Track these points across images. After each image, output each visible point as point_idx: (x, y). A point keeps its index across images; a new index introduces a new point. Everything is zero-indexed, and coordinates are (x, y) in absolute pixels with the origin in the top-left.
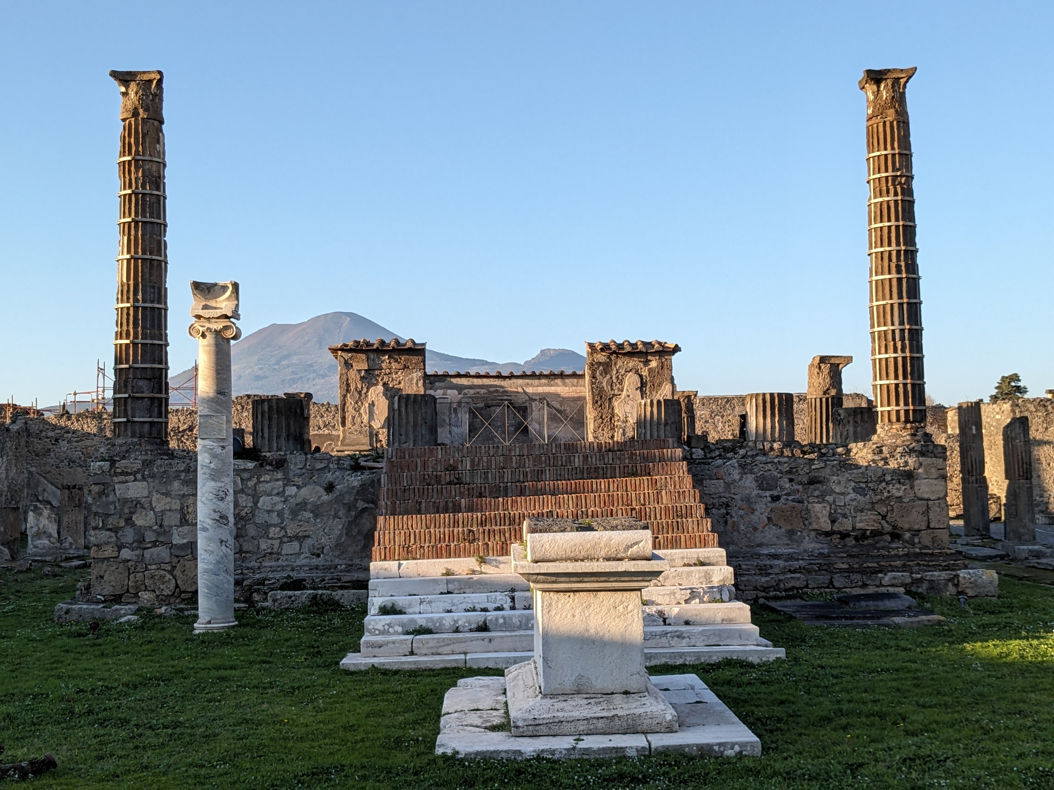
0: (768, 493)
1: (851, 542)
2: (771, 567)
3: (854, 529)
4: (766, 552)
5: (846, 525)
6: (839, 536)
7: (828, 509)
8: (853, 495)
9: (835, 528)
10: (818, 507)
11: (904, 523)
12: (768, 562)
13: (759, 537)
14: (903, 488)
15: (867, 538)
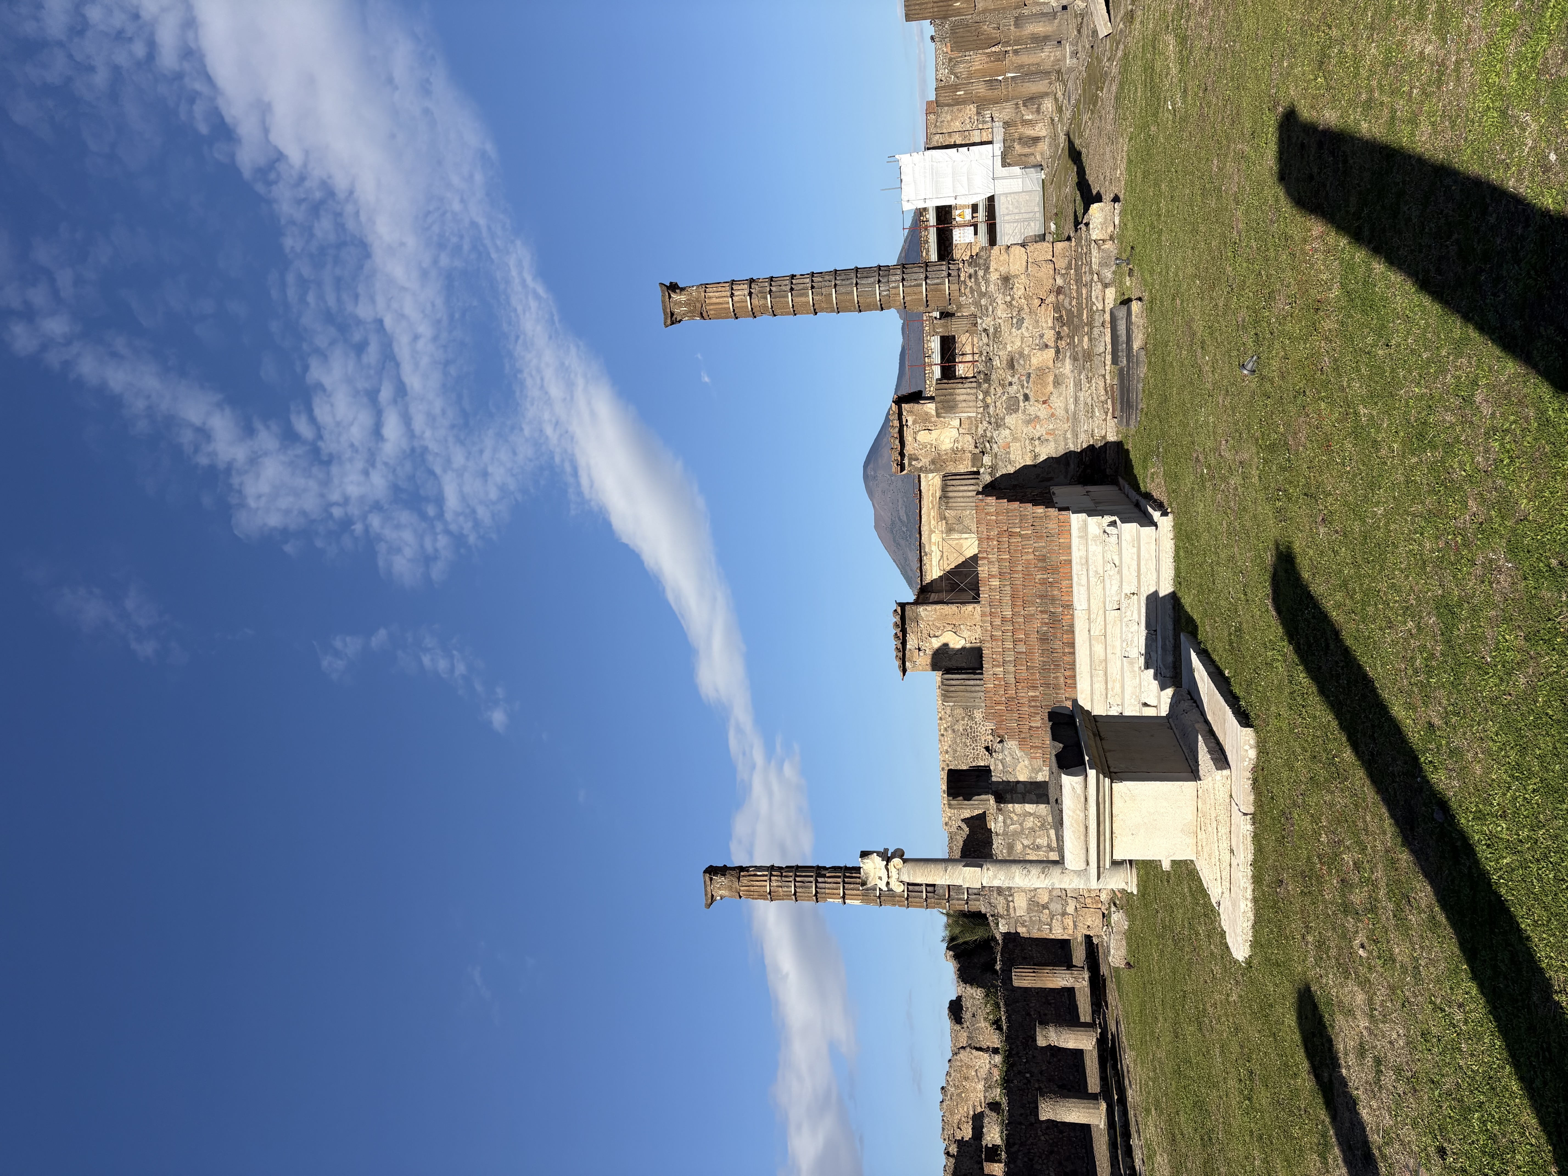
0: (1022, 404)
1: (1064, 330)
2: (1086, 404)
3: (1053, 328)
5: (1049, 336)
6: (1059, 341)
7: (1035, 351)
8: (1023, 330)
9: (1053, 345)
10: (1034, 361)
11: (1048, 284)
12: (1082, 406)
13: (1060, 412)
14: (1017, 285)
15: (1061, 316)
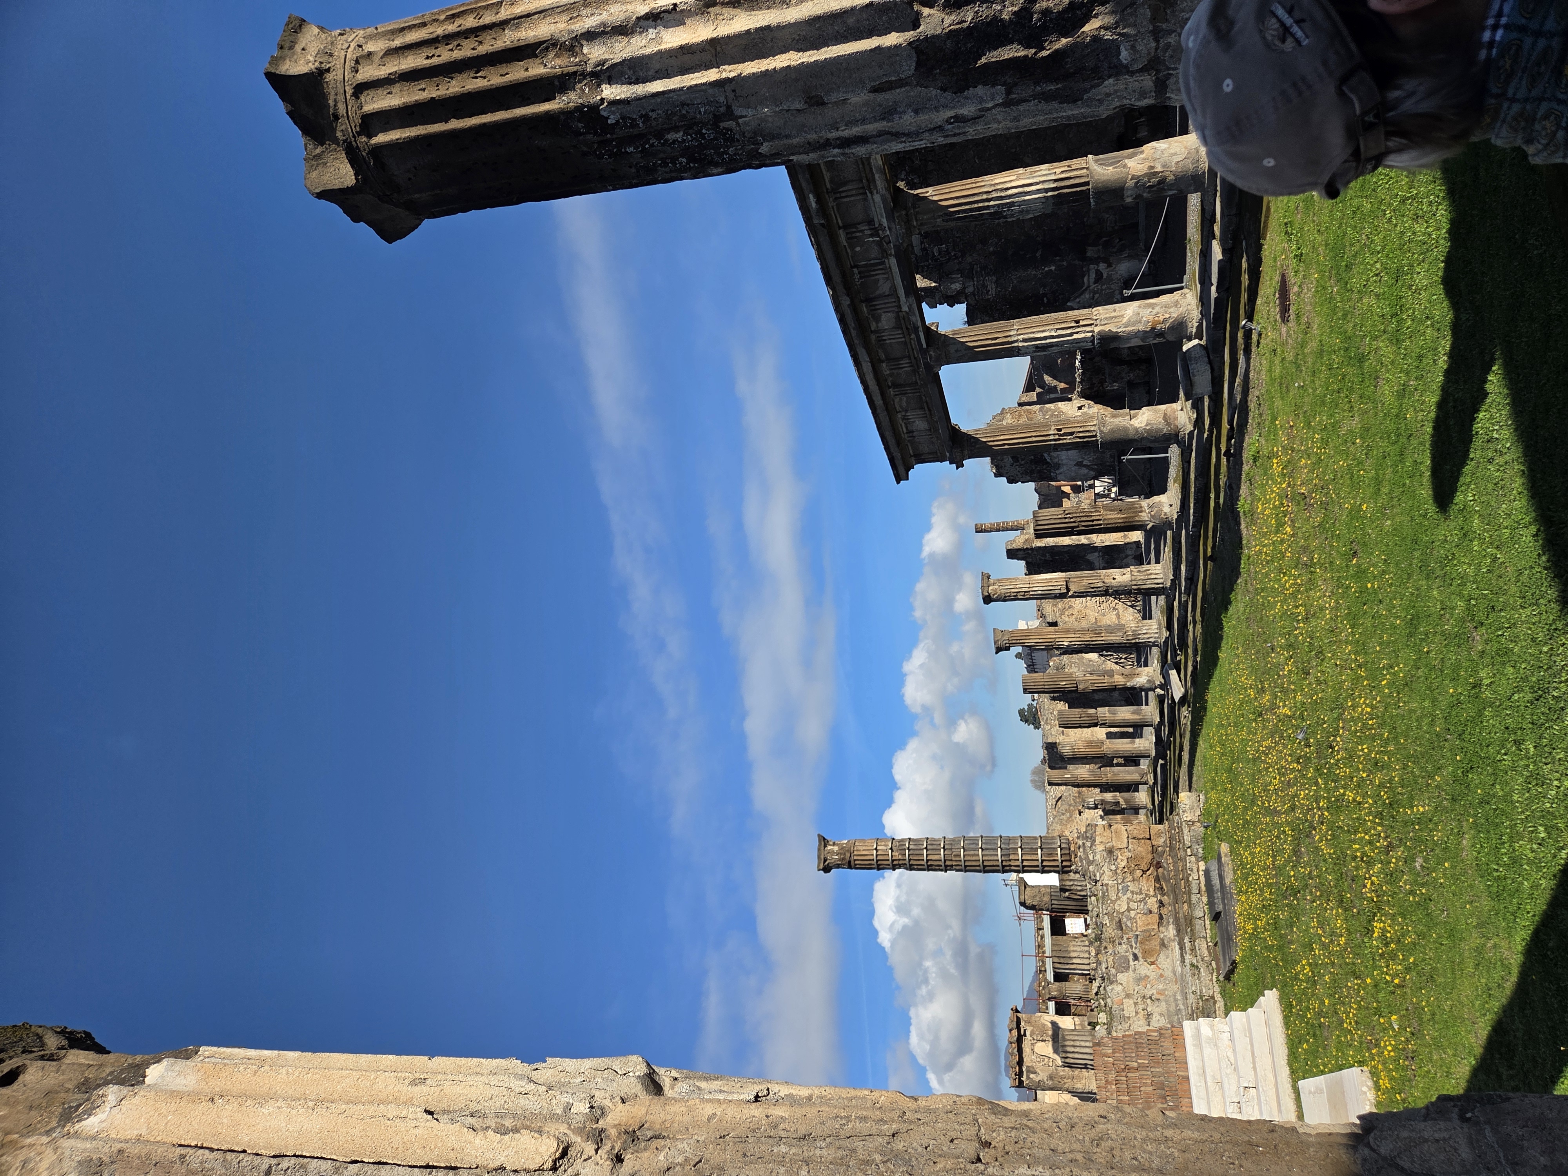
0: (1132, 963)
1: (1165, 899)
2: (1192, 965)
3: (1155, 896)
4: (1180, 969)
5: (1152, 903)
6: (1162, 908)
7: (1141, 915)
8: (1129, 895)
9: (1156, 911)
10: (1140, 923)
11: (1148, 858)
12: (1188, 967)
13: (1168, 973)
15: (1161, 887)
